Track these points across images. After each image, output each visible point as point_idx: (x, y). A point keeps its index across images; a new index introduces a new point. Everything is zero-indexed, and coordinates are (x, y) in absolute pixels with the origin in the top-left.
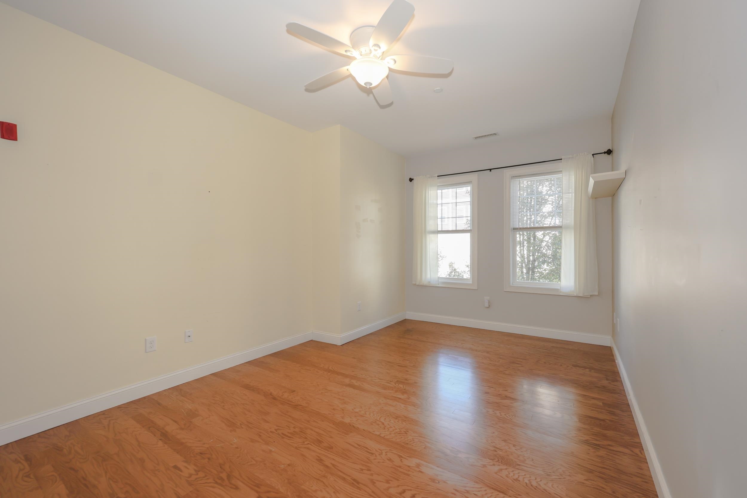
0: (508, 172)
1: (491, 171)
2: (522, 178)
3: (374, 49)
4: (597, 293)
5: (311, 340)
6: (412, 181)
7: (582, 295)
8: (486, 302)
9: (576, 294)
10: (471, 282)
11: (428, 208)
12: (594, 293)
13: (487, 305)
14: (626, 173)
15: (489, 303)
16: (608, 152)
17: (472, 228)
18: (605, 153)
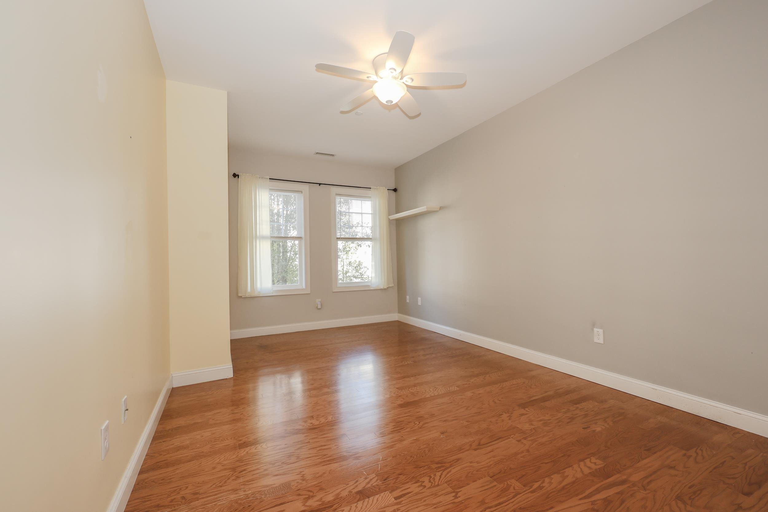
0: (336, 190)
3: (391, 72)
4: (393, 285)
5: (173, 388)
6: (237, 177)
7: (385, 287)
8: (319, 304)
9: (382, 288)
10: (304, 287)
11: (259, 211)
12: (391, 286)
13: (319, 307)
14: (441, 208)
15: (321, 305)
16: (395, 190)
17: (303, 235)
18: (393, 190)
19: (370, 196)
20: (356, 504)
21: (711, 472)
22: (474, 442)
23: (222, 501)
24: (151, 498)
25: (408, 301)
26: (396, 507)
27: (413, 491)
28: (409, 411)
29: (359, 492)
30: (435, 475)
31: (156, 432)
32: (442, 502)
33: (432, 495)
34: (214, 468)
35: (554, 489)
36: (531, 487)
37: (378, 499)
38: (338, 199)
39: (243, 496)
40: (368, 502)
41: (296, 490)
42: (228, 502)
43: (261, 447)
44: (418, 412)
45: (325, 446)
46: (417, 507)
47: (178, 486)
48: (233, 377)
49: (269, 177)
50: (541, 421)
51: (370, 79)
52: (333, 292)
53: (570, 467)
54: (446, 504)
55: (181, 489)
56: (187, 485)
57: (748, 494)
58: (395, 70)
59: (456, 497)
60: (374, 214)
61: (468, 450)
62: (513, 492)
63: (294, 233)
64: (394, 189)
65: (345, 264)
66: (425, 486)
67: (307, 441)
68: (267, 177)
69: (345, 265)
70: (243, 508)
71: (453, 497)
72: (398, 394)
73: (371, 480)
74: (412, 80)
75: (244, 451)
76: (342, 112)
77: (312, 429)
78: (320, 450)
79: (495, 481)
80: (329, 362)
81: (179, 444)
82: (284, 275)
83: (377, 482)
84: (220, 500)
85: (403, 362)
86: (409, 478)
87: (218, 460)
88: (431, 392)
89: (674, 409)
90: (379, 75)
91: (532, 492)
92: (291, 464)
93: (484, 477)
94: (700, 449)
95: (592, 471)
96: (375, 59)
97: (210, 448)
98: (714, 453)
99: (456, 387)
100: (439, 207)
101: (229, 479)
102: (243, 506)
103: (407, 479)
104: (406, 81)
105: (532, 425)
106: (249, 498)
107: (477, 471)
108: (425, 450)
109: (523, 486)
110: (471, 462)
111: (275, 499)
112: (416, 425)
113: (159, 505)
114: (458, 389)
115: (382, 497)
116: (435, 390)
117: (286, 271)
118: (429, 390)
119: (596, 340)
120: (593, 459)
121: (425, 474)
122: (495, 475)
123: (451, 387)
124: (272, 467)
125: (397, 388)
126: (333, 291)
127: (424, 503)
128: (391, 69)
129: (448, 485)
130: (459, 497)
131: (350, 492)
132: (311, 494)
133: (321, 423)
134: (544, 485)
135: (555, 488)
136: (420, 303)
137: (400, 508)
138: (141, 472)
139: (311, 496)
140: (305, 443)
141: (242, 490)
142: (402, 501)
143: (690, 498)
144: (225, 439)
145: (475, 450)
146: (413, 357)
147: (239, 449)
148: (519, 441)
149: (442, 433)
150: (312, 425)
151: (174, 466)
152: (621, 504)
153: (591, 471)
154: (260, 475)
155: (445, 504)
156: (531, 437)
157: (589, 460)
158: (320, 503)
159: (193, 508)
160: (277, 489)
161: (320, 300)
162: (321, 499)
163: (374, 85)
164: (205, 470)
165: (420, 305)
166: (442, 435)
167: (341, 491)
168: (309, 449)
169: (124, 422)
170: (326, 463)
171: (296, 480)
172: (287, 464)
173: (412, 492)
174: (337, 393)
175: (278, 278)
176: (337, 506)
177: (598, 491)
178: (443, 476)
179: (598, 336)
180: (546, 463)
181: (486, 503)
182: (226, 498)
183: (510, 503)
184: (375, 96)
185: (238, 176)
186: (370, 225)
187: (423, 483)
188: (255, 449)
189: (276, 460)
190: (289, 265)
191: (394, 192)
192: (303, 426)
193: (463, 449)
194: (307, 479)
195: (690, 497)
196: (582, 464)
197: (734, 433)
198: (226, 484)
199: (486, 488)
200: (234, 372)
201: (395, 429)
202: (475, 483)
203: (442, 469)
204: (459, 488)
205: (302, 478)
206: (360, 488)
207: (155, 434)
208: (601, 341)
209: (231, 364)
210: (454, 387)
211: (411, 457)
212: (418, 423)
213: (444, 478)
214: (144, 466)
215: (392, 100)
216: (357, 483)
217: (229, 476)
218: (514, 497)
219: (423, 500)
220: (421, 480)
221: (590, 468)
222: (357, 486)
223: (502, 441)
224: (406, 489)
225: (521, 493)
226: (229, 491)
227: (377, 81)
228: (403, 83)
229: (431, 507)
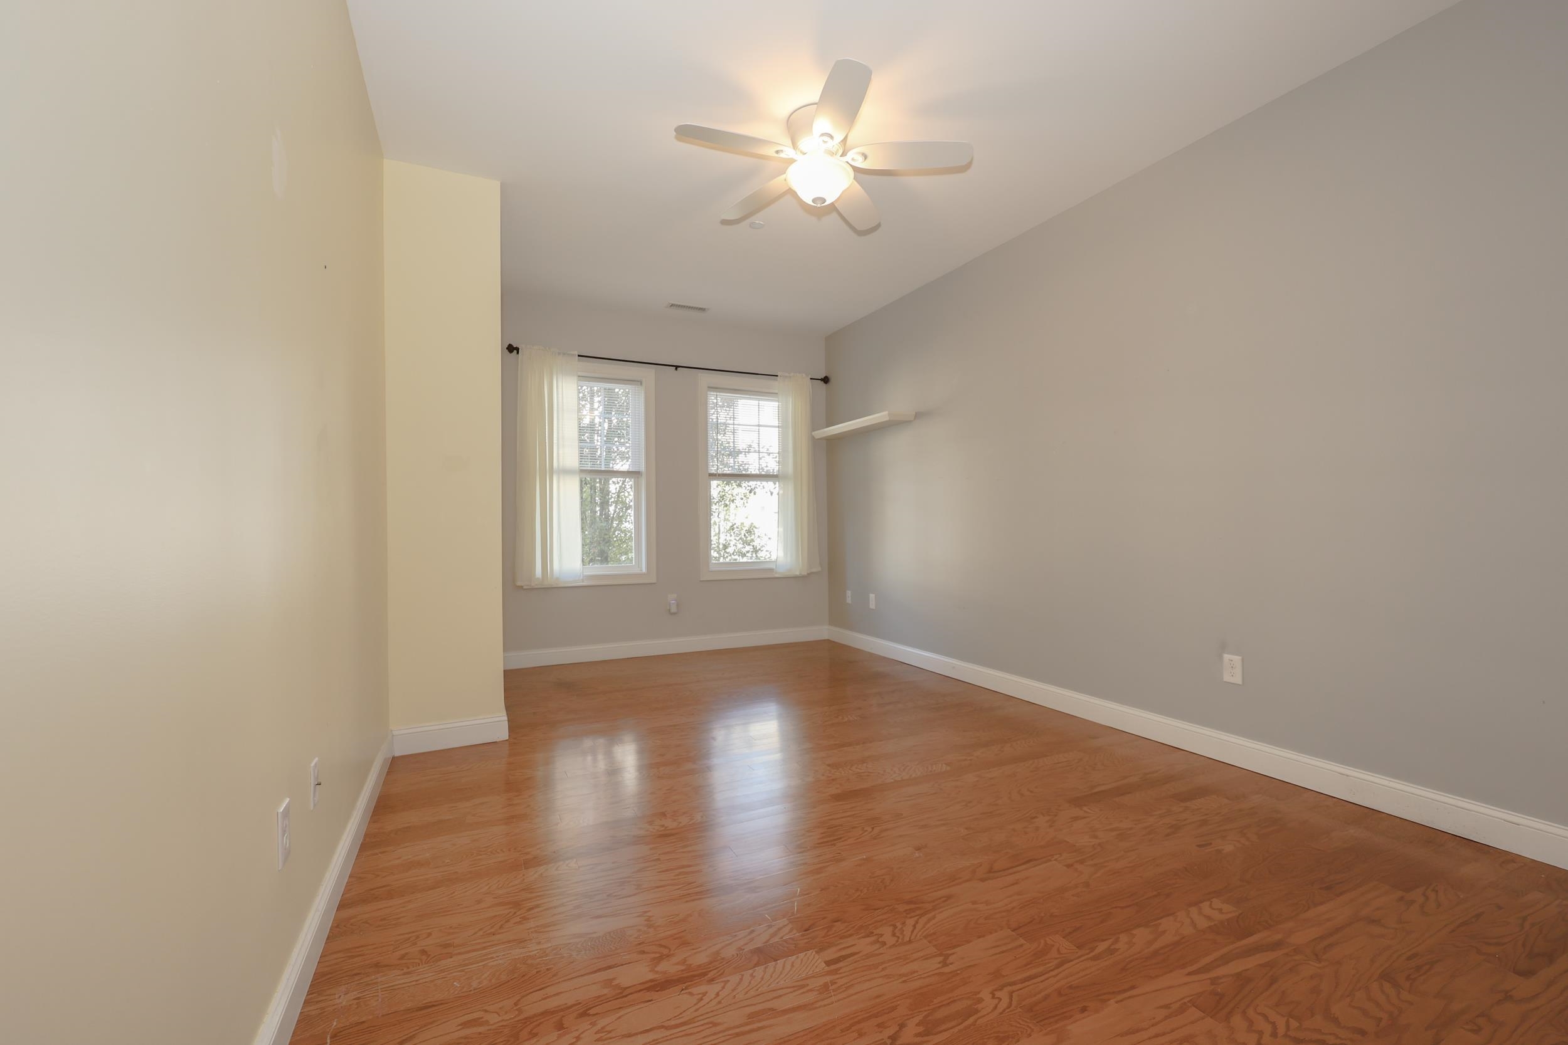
0: (705, 378)
1: (676, 369)
2: (720, 392)
3: (823, 141)
4: (819, 569)
5: (394, 758)
6: (515, 351)
7: (805, 573)
8: (673, 604)
9: (798, 573)
10: (644, 570)
11: (558, 419)
12: (814, 570)
13: (674, 610)
14: (918, 415)
15: (678, 605)
16: (826, 380)
17: (643, 468)
18: (821, 380)
19: (776, 391)
20: (751, 971)
21: (1453, 931)
22: (981, 866)
23: (497, 960)
24: (363, 951)
25: (849, 601)
26: (828, 979)
27: (861, 952)
28: (852, 808)
29: (758, 951)
30: (904, 923)
31: (366, 835)
32: (917, 972)
33: (897, 959)
34: (479, 902)
35: (1139, 955)
36: (1092, 950)
37: (793, 963)
38: (713, 398)
39: (536, 952)
40: (775, 968)
41: (637, 943)
42: (509, 961)
43: (567, 865)
44: (869, 810)
45: (690, 866)
46: (869, 980)
47: (413, 932)
48: (507, 738)
49: (577, 353)
50: (1112, 830)
51: (782, 155)
52: (701, 581)
53: (1168, 915)
54: (926, 975)
55: (418, 937)
56: (429, 931)
57: (1528, 973)
58: (831, 137)
59: (945, 964)
60: (782, 427)
61: (967, 881)
62: (1056, 958)
63: (623, 466)
64: (823, 377)
65: (722, 529)
66: (884, 944)
67: (655, 858)
68: (572, 353)
69: (721, 532)
70: (537, 972)
71: (939, 963)
72: (830, 775)
73: (780, 929)
74: (865, 157)
75: (535, 873)
76: (725, 222)
77: (664, 835)
78: (680, 874)
79: (1021, 936)
80: (693, 714)
81: (410, 857)
82: (603, 547)
83: (791, 934)
84: (492, 958)
85: (840, 717)
86: (854, 927)
87: (487, 887)
88: (895, 772)
89: (1383, 815)
90: (799, 147)
91: (1096, 958)
92: (623, 898)
93: (1001, 930)
94: (1433, 890)
95: (1215, 925)
96: (791, 117)
97: (470, 865)
98: (1462, 897)
99: (945, 764)
100: (914, 414)
101: (508, 921)
102: (536, 969)
103: (849, 930)
104: (853, 159)
105: (1096, 837)
106: (547, 955)
107: (986, 919)
108: (884, 879)
109: (1077, 947)
110: (974, 903)
111: (598, 958)
112: (866, 833)
113: (378, 963)
114: (948, 768)
115: (802, 960)
116: (904, 770)
117: (607, 540)
118: (892, 770)
119: (1227, 678)
120: (1217, 903)
121: (884, 922)
122: (1021, 927)
123: (934, 766)
124: (590, 902)
125: (829, 765)
126: (702, 579)
127: (884, 973)
128: (823, 135)
129: (930, 942)
130: (951, 964)
131: (740, 949)
132: (665, 951)
133: (681, 825)
134: (1117, 946)
135: (1139, 953)
136: (872, 606)
137: (837, 981)
138: (343, 905)
139: (665, 955)
140: (651, 861)
141: (534, 941)
142: (841, 968)
143: (1408, 978)
144: (498, 851)
145: (982, 880)
146: (860, 708)
147: (526, 868)
148: (1069, 866)
149: (918, 849)
150: (663, 829)
151: (403, 896)
152: (1271, 984)
153: (1212, 924)
154: (566, 916)
155: (923, 976)
156: (1092, 860)
157: (1208, 903)
158: (683, 968)
159: (442, 971)
160: (601, 940)
161: (675, 596)
162: (684, 961)
163: (790, 168)
164: (462, 905)
165: (873, 609)
166: (917, 852)
167: (723, 948)
168: (658, 872)
169: (315, 805)
170: (693, 898)
171: (636, 926)
172: (618, 897)
173: (858, 953)
174: (711, 771)
175: (593, 555)
176: (715, 974)
177: (1225, 960)
178: (919, 926)
179: (1232, 669)
180: (1122, 908)
181: (1004, 976)
182: (504, 955)
183: (1050, 977)
184: (790, 189)
185: (517, 349)
186: (775, 449)
187: (881, 937)
188: (557, 870)
189: (598, 890)
190: (613, 530)
191: (824, 384)
192: (648, 831)
193: (960, 878)
194: (657, 924)
195: (1409, 975)
196: (1194, 911)
197: (1503, 862)
198: (502, 931)
199: (1004, 948)
200: (511, 729)
201: (825, 840)
202: (981, 939)
203: (918, 912)
204: (950, 947)
205: (646, 923)
206: (758, 943)
207: (364, 840)
208: (1238, 679)
209: (504, 713)
210: (940, 765)
211: (857, 890)
212: (870, 830)
213: (922, 929)
214: (347, 895)
215: (825, 198)
216: (753, 935)
217: (507, 917)
218: (1058, 966)
219: (881, 967)
220: (876, 932)
221: (1209, 918)
222: (752, 939)
223: (1035, 866)
224: (848, 947)
225: (1072, 961)
226: (509, 942)
227: (796, 159)
228: (847, 162)
229: (898, 980)
